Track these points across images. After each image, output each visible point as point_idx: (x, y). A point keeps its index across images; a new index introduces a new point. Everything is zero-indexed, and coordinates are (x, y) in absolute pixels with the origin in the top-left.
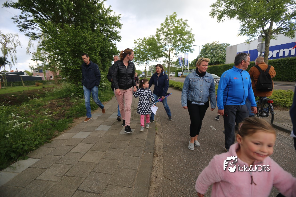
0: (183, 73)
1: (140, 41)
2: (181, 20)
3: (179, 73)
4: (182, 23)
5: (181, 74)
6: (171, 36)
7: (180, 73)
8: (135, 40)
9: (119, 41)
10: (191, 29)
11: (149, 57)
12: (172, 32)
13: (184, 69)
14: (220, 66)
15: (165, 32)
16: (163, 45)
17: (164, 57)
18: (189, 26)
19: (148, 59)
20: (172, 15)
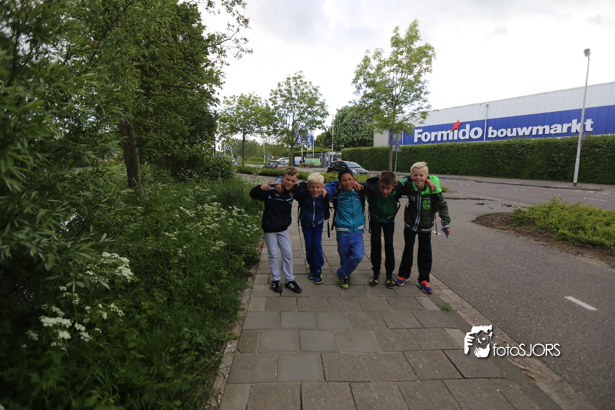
0: (303, 159)
1: (234, 101)
2: (310, 83)
3: (295, 159)
4: (311, 88)
5: (301, 162)
7: (298, 159)
8: (225, 98)
10: (325, 100)
12: (297, 98)
13: (305, 151)
14: (366, 150)
15: (285, 96)
16: (282, 115)
18: (321, 95)
19: (247, 133)
20: (296, 74)
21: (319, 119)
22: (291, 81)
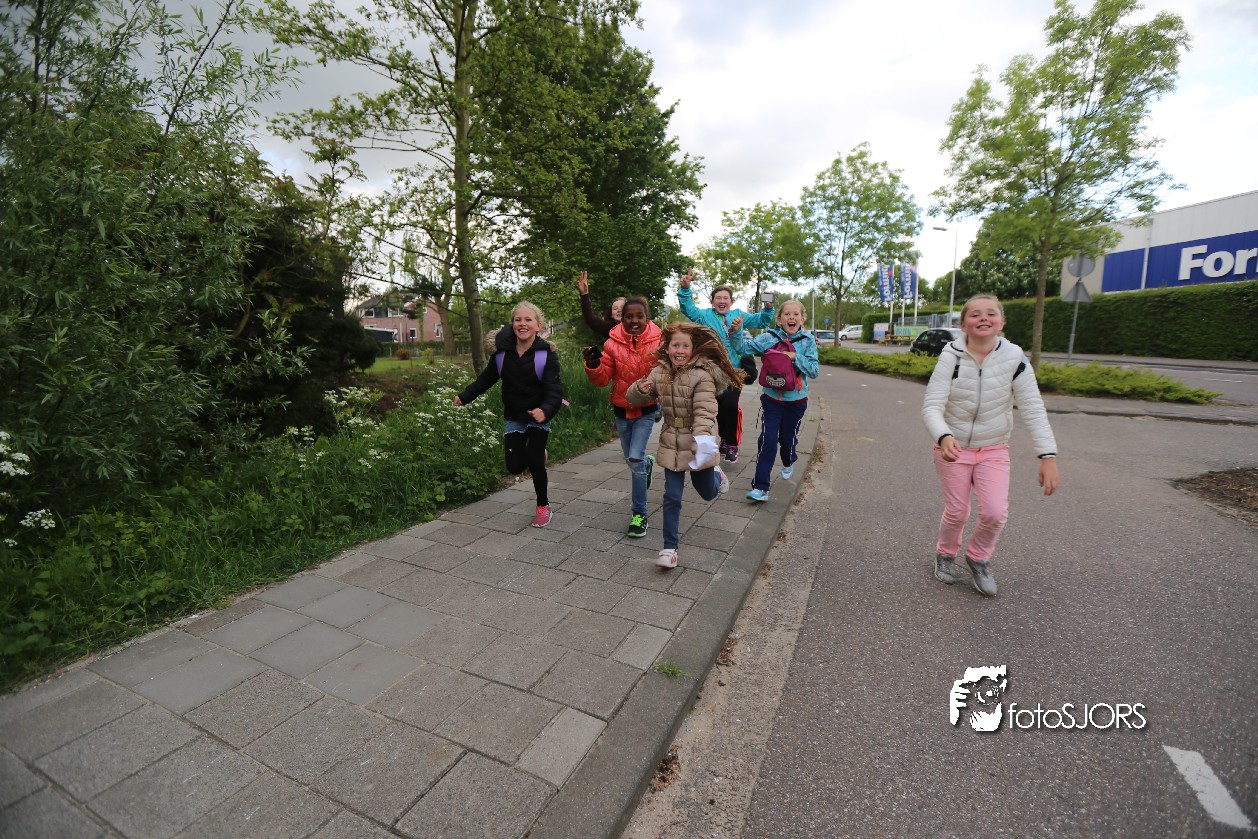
0: (893, 327)
1: (742, 219)
2: (884, 164)
3: (876, 329)
4: (885, 174)
5: (887, 333)
6: (849, 210)
7: (880, 328)
8: (725, 214)
9: (691, 229)
10: (912, 197)
11: (769, 269)
12: (855, 198)
13: (896, 312)
15: (830, 199)
16: (823, 238)
17: (823, 275)
18: (906, 187)
19: (766, 278)
20: (854, 150)
21: (901, 239)
22: (844, 166)
